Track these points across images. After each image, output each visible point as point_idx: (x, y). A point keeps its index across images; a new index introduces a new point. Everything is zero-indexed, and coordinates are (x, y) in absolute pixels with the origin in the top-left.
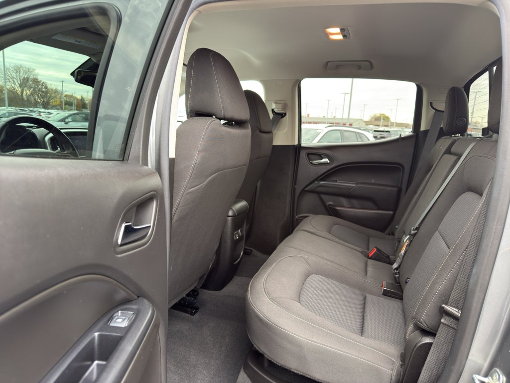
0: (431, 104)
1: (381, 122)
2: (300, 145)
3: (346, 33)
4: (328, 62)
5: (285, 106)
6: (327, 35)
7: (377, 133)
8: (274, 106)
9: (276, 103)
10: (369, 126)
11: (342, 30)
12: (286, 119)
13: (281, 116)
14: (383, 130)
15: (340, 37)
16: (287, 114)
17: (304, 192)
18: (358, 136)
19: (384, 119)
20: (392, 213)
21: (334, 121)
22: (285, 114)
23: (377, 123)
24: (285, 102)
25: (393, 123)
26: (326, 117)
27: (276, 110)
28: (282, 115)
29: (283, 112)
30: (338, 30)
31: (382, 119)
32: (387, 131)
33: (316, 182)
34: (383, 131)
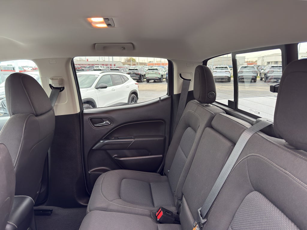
0: (180, 75)
1: (131, 63)
2: (83, 111)
3: (110, 22)
4: (95, 44)
5: (62, 81)
6: (90, 24)
7: (130, 70)
8: (51, 82)
9: (52, 79)
10: (125, 65)
11: (106, 19)
12: (65, 92)
13: (59, 90)
14: (133, 68)
15: (105, 25)
16: (65, 88)
17: (92, 150)
18: (122, 78)
19: (132, 61)
20: (161, 156)
21: (105, 63)
22: (63, 88)
23: (129, 63)
24: (61, 78)
25: (138, 63)
26: (99, 61)
27: (53, 85)
28: (61, 89)
29: (61, 86)
30: (101, 20)
31: (131, 60)
32: (136, 69)
33: (102, 141)
34: (134, 70)
